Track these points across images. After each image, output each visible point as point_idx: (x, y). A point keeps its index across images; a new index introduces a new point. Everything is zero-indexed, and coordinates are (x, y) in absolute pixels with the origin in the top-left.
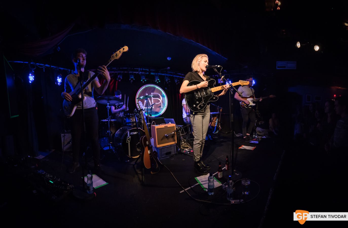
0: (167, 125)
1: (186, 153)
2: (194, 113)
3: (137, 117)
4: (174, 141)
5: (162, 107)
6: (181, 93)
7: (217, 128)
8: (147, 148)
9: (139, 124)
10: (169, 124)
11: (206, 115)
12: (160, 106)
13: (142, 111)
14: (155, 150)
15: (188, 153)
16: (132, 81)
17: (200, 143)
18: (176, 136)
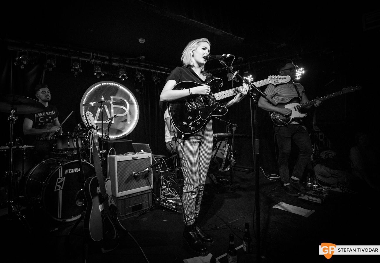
0: (136, 155)
1: (170, 207)
2: (183, 136)
3: (81, 140)
4: (149, 184)
5: (129, 122)
6: (161, 100)
7: (228, 161)
8: (96, 200)
9: (85, 152)
10: (140, 153)
11: (206, 141)
12: (126, 120)
13: (93, 130)
14: (112, 203)
15: (174, 207)
16: (76, 73)
17: (195, 190)
18: (152, 175)
